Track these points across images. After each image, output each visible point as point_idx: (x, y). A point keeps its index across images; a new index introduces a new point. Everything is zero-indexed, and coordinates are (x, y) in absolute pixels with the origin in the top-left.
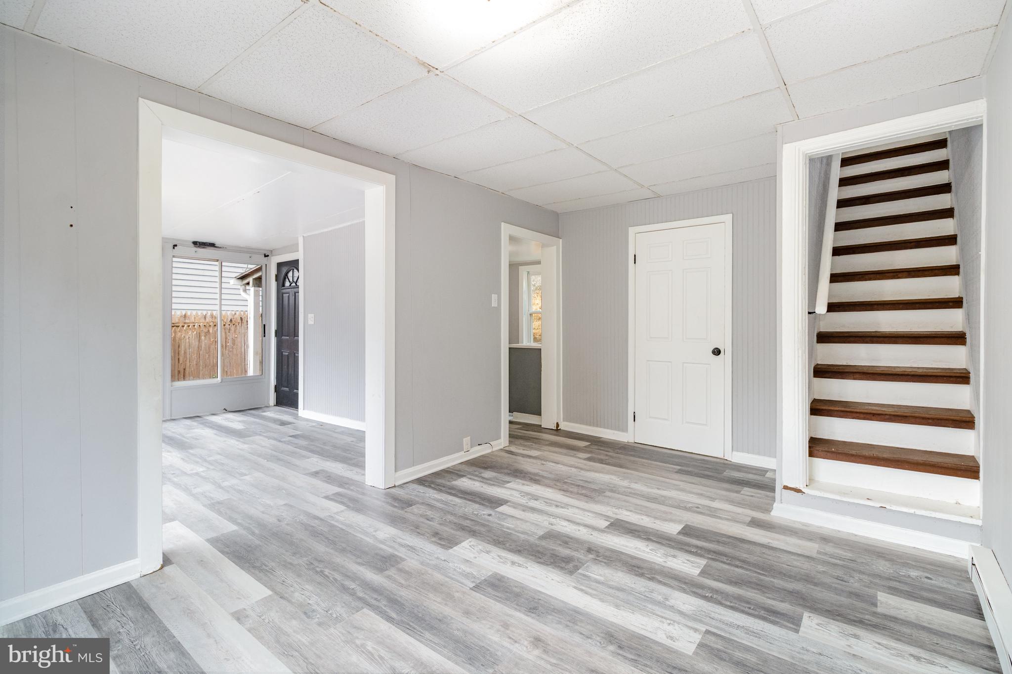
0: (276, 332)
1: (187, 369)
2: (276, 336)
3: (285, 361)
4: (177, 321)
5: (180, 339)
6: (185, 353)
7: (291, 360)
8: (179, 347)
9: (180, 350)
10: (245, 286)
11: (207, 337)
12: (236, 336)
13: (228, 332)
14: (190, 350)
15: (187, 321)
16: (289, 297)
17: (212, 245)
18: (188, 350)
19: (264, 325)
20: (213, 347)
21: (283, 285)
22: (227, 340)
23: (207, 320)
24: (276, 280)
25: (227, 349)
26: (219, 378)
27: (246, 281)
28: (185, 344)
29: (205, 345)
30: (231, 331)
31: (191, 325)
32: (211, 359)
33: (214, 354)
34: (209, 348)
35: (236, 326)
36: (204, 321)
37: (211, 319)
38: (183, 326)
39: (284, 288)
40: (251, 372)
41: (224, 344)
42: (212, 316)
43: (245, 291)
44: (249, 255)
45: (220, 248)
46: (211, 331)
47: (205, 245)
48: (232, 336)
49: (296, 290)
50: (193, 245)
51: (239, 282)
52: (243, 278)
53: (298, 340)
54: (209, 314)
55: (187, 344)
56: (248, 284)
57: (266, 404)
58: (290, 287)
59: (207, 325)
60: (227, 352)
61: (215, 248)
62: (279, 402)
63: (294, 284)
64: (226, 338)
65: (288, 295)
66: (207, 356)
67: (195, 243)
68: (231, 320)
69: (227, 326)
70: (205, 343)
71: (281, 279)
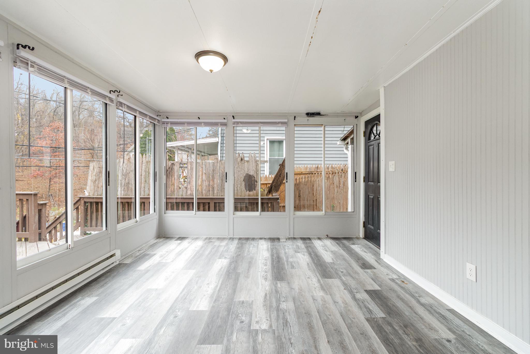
0: (364, 178)
1: (318, 200)
2: (364, 181)
3: (371, 203)
4: (313, 170)
5: (314, 181)
6: (316, 190)
7: (375, 203)
8: (313, 186)
9: (314, 188)
10: (347, 145)
11: (328, 180)
12: (345, 180)
13: (340, 178)
14: (319, 188)
15: (318, 170)
16: (373, 148)
17: (318, 114)
18: (318, 188)
19: (356, 173)
20: (332, 186)
21: (369, 139)
22: (340, 183)
23: (329, 170)
24: (365, 136)
25: (340, 188)
26: (324, 212)
27: (346, 142)
28: (316, 185)
29: (327, 185)
30: (342, 177)
31: (320, 173)
32: (331, 194)
33: (332, 191)
34: (330, 187)
35: (345, 173)
36: (327, 170)
37: (331, 169)
38: (315, 174)
39: (370, 141)
40: (350, 209)
41: (338, 185)
42: (332, 167)
43: (347, 148)
44: (344, 118)
45: (324, 115)
46: (330, 177)
47: (314, 115)
48: (343, 180)
49: (378, 141)
50: (306, 116)
51: (343, 143)
52: (345, 139)
53: (380, 186)
54: (330, 166)
55: (318, 185)
56: (348, 143)
57: (357, 235)
58: (375, 139)
59: (328, 173)
60: (340, 190)
61: (321, 116)
62: (367, 237)
63: (377, 136)
64: (339, 181)
65: (373, 146)
66: (329, 192)
67: (308, 114)
68: (342, 170)
69: (340, 173)
70: (327, 184)
71: (368, 134)
